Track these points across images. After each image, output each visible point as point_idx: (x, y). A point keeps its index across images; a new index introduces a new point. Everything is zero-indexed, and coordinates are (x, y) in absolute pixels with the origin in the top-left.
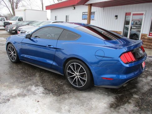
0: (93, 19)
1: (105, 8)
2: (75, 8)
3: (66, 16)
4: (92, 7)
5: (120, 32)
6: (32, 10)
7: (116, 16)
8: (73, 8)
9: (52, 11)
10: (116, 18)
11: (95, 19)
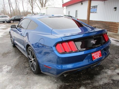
0: (96, 12)
1: (106, 1)
2: (82, 4)
3: (76, 11)
4: (92, 1)
5: (118, 23)
6: (55, 8)
7: (115, 8)
8: (81, 4)
9: (67, 7)
10: (115, 9)
11: (97, 12)
